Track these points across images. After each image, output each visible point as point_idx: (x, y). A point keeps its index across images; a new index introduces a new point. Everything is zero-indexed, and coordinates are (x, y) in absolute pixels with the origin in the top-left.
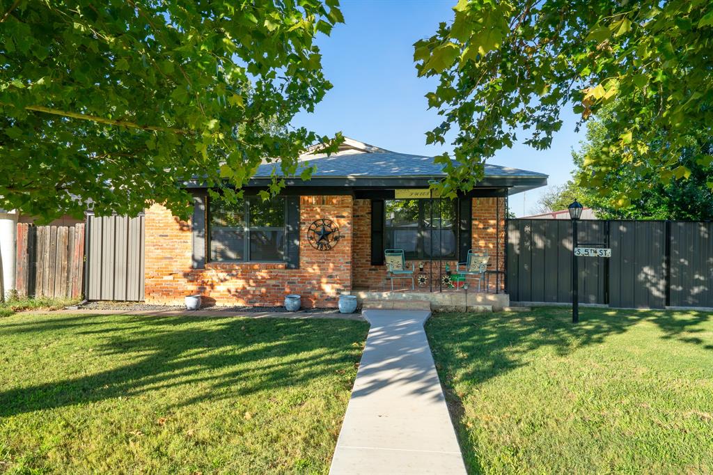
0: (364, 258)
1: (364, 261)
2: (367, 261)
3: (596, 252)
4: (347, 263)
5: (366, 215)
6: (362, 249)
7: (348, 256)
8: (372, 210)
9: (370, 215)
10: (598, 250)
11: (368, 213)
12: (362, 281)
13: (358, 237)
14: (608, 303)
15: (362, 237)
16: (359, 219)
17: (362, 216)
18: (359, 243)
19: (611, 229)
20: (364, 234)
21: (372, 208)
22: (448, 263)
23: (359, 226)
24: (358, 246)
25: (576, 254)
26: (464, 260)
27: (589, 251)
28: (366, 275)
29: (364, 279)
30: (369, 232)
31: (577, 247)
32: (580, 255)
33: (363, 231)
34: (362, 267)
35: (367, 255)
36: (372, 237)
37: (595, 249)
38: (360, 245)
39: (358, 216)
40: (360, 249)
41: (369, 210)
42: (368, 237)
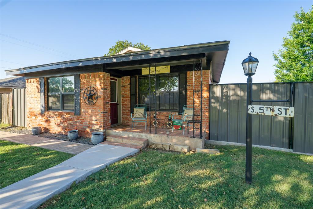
0: (127, 109)
1: (127, 111)
2: (129, 111)
3: (273, 111)
4: (101, 113)
5: (128, 85)
6: (127, 104)
7: (102, 109)
8: (131, 83)
9: (130, 85)
10: (276, 108)
11: (129, 84)
12: (126, 122)
13: (124, 98)
14: (292, 148)
15: (126, 98)
16: (125, 88)
17: (126, 86)
18: (125, 101)
19: (297, 91)
20: (127, 96)
21: (131, 81)
22: (172, 113)
23: (124, 91)
24: (124, 103)
25: (249, 112)
26: (181, 112)
27: (265, 109)
28: (128, 119)
29: (127, 121)
30: (129, 95)
31: (251, 104)
32: (254, 113)
33: (127, 94)
34: (126, 114)
35: (129, 108)
36: (131, 98)
37: (272, 107)
38: (125, 102)
39: (124, 86)
40: (125, 104)
41: (129, 82)
42: (129, 98)
